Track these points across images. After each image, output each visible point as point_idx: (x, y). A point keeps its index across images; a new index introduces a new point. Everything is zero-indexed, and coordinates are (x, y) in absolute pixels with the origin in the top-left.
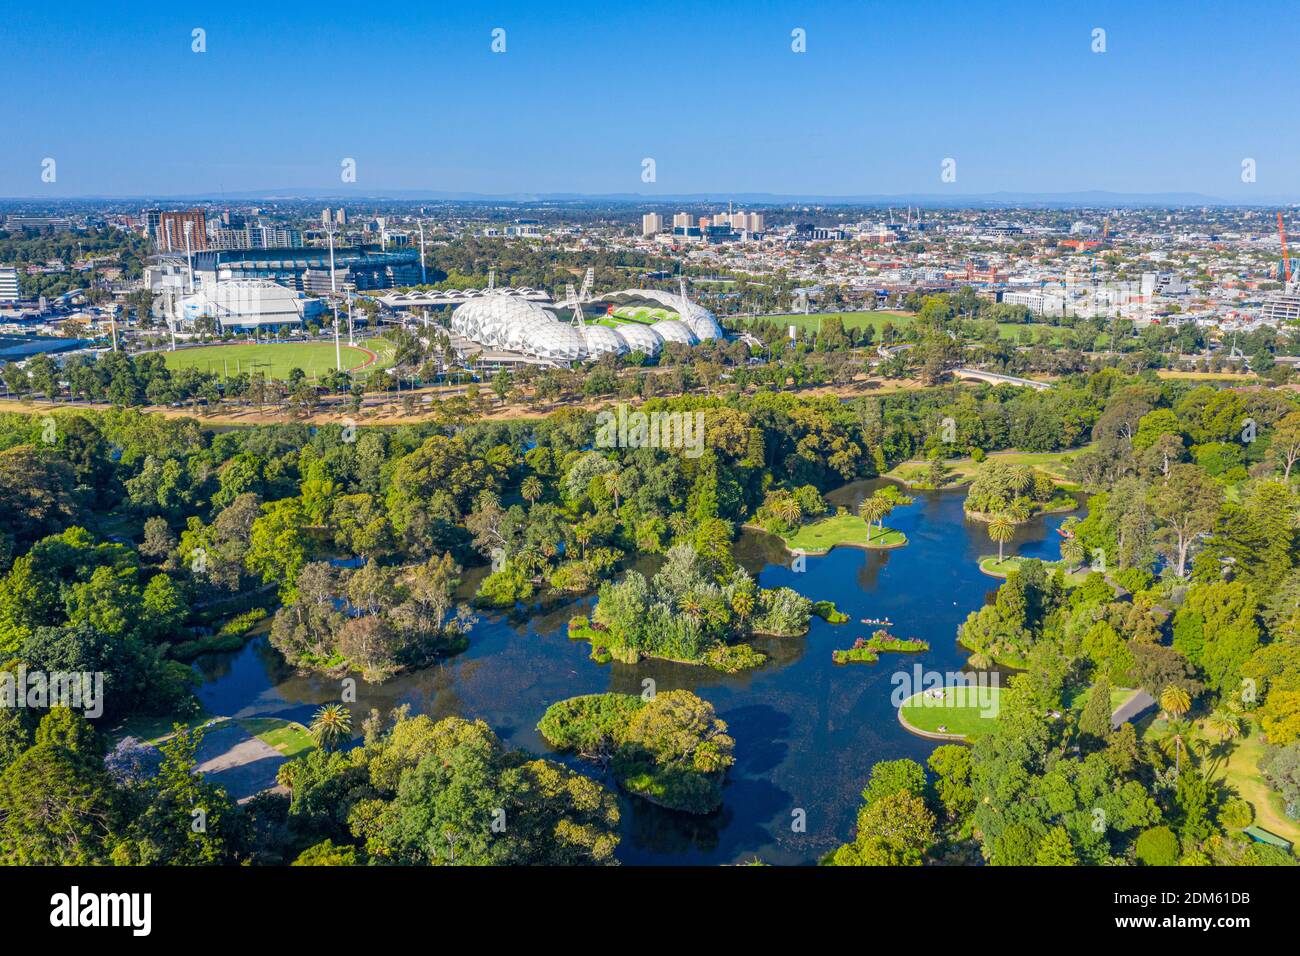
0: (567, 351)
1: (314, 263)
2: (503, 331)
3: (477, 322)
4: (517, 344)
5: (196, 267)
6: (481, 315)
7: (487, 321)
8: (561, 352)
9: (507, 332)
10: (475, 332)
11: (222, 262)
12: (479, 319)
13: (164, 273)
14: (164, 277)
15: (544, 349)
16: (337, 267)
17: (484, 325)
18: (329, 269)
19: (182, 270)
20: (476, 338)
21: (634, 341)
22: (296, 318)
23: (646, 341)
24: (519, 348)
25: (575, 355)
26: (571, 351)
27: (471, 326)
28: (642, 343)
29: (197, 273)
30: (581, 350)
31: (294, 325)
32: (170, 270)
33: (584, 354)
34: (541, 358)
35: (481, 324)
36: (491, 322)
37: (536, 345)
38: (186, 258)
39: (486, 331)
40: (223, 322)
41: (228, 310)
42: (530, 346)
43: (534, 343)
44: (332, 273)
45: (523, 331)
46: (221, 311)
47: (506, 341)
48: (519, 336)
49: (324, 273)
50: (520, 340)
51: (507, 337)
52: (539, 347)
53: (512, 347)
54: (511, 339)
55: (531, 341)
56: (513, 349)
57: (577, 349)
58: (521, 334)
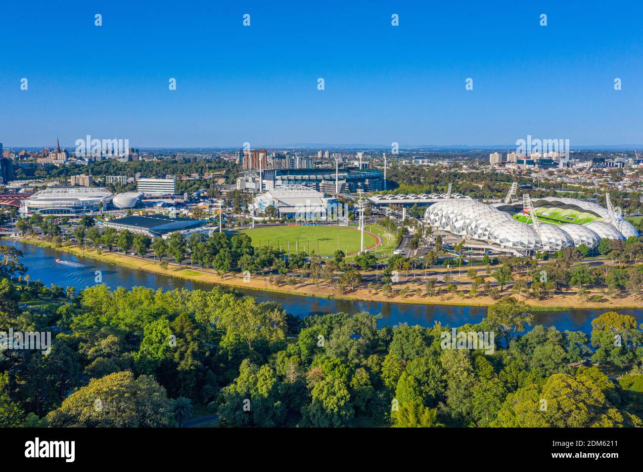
0: (526, 243)
1: (327, 176)
2: (473, 226)
3: (449, 218)
4: (484, 235)
5: (263, 178)
6: (452, 213)
7: (459, 218)
8: (522, 243)
9: (476, 227)
10: (447, 225)
11: (277, 175)
12: (451, 216)
13: (247, 181)
15: (508, 241)
16: (339, 179)
17: (457, 220)
18: (334, 180)
19: (256, 179)
20: (448, 228)
21: (577, 237)
23: (588, 238)
24: (485, 238)
25: (532, 246)
26: (530, 243)
27: (444, 220)
28: (584, 239)
29: (264, 181)
30: (537, 242)
32: (250, 179)
33: (539, 245)
34: (505, 247)
35: (454, 220)
36: (461, 219)
37: (501, 237)
38: (259, 173)
39: (458, 225)
40: (282, 210)
41: (284, 203)
42: (496, 238)
43: (498, 235)
44: (337, 182)
45: (489, 226)
46: (280, 204)
47: (475, 233)
48: (486, 230)
49: (332, 183)
50: (487, 233)
51: (477, 230)
52: (504, 239)
53: (479, 237)
54: (480, 231)
55: (495, 234)
56: (480, 239)
57: (534, 242)
58: (488, 229)
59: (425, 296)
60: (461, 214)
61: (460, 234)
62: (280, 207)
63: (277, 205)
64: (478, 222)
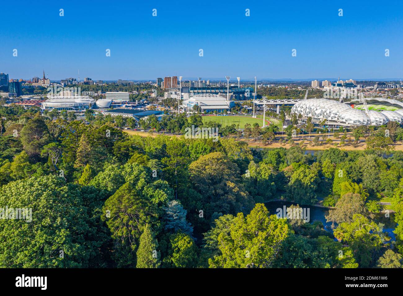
0: (362, 121)
1: (222, 91)
2: (328, 112)
3: (311, 108)
4: (335, 117)
5: (182, 92)
6: (313, 106)
7: (318, 108)
8: (359, 121)
9: (330, 112)
10: (310, 113)
11: (191, 90)
12: (312, 108)
13: (172, 94)
14: (171, 95)
15: (351, 120)
16: (229, 92)
17: (317, 109)
18: (226, 93)
19: (177, 93)
20: (310, 115)
21: (392, 118)
22: (227, 107)
24: (336, 119)
25: (365, 123)
26: (364, 121)
27: (308, 110)
28: (396, 118)
29: (182, 94)
30: (368, 121)
31: (227, 110)
32: (173, 93)
33: (369, 122)
34: (349, 124)
35: (315, 109)
36: (320, 109)
37: (346, 118)
38: (179, 89)
39: (318, 112)
40: (203, 108)
41: (204, 104)
42: (343, 119)
43: (344, 117)
44: (228, 94)
45: (338, 112)
46: (202, 104)
47: (329, 116)
48: (336, 114)
49: (225, 94)
50: (337, 116)
51: (330, 115)
52: (348, 119)
53: (332, 118)
54: (332, 115)
55: (342, 116)
56: (333, 120)
57: (366, 121)
58: (337, 113)
59: (314, 146)
60: (319, 106)
61: (319, 118)
62: (201, 106)
63: (199, 104)
64: (331, 110)
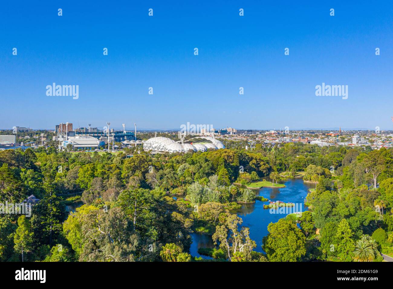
2: (159, 146)
3: (151, 144)
4: (163, 149)
5: (68, 135)
8: (176, 151)
9: (160, 146)
10: (150, 147)
11: (76, 134)
13: (59, 137)
15: (171, 150)
17: (153, 144)
19: (64, 136)
20: (151, 149)
21: (198, 148)
22: (97, 146)
23: (202, 148)
25: (180, 152)
26: (179, 150)
27: (149, 145)
28: (201, 149)
29: (69, 137)
30: (182, 150)
31: (96, 148)
32: (61, 136)
35: (152, 144)
37: (168, 149)
38: (66, 133)
39: (154, 146)
40: (75, 146)
42: (167, 149)
43: (168, 148)
44: (109, 137)
45: (165, 145)
46: (75, 143)
47: (160, 149)
48: (164, 147)
49: (106, 138)
50: (164, 148)
51: (160, 147)
52: (169, 150)
53: (161, 150)
54: (161, 147)
55: (167, 148)
56: (162, 151)
57: (181, 150)
58: (164, 146)
60: (155, 142)
61: (155, 150)
62: (75, 145)
63: (73, 143)
64: (161, 144)
